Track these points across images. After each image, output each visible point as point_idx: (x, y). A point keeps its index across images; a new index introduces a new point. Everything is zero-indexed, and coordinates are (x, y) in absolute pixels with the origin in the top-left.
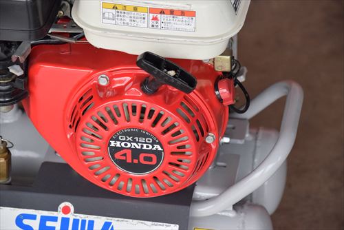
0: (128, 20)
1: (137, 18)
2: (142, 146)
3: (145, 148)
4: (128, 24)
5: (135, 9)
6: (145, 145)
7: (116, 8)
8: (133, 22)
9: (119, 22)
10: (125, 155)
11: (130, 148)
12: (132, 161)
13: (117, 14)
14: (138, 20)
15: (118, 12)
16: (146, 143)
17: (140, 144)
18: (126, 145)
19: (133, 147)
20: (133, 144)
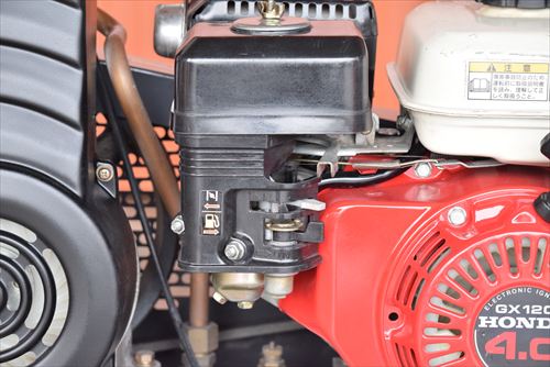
0: (513, 89)
1: (530, 84)
2: (536, 323)
3: (541, 326)
4: (512, 96)
5: (527, 68)
6: (541, 320)
7: (494, 69)
8: (521, 93)
9: (497, 94)
10: (503, 344)
11: (514, 329)
12: (517, 355)
13: (494, 80)
14: (531, 88)
15: (497, 77)
16: (543, 316)
17: (532, 319)
18: (507, 322)
19: (520, 326)
20: (520, 319)
